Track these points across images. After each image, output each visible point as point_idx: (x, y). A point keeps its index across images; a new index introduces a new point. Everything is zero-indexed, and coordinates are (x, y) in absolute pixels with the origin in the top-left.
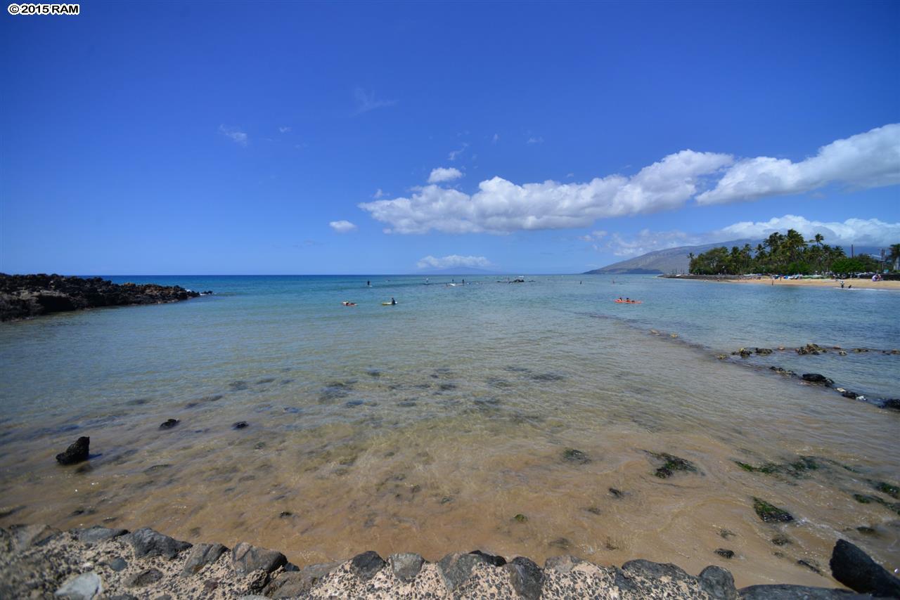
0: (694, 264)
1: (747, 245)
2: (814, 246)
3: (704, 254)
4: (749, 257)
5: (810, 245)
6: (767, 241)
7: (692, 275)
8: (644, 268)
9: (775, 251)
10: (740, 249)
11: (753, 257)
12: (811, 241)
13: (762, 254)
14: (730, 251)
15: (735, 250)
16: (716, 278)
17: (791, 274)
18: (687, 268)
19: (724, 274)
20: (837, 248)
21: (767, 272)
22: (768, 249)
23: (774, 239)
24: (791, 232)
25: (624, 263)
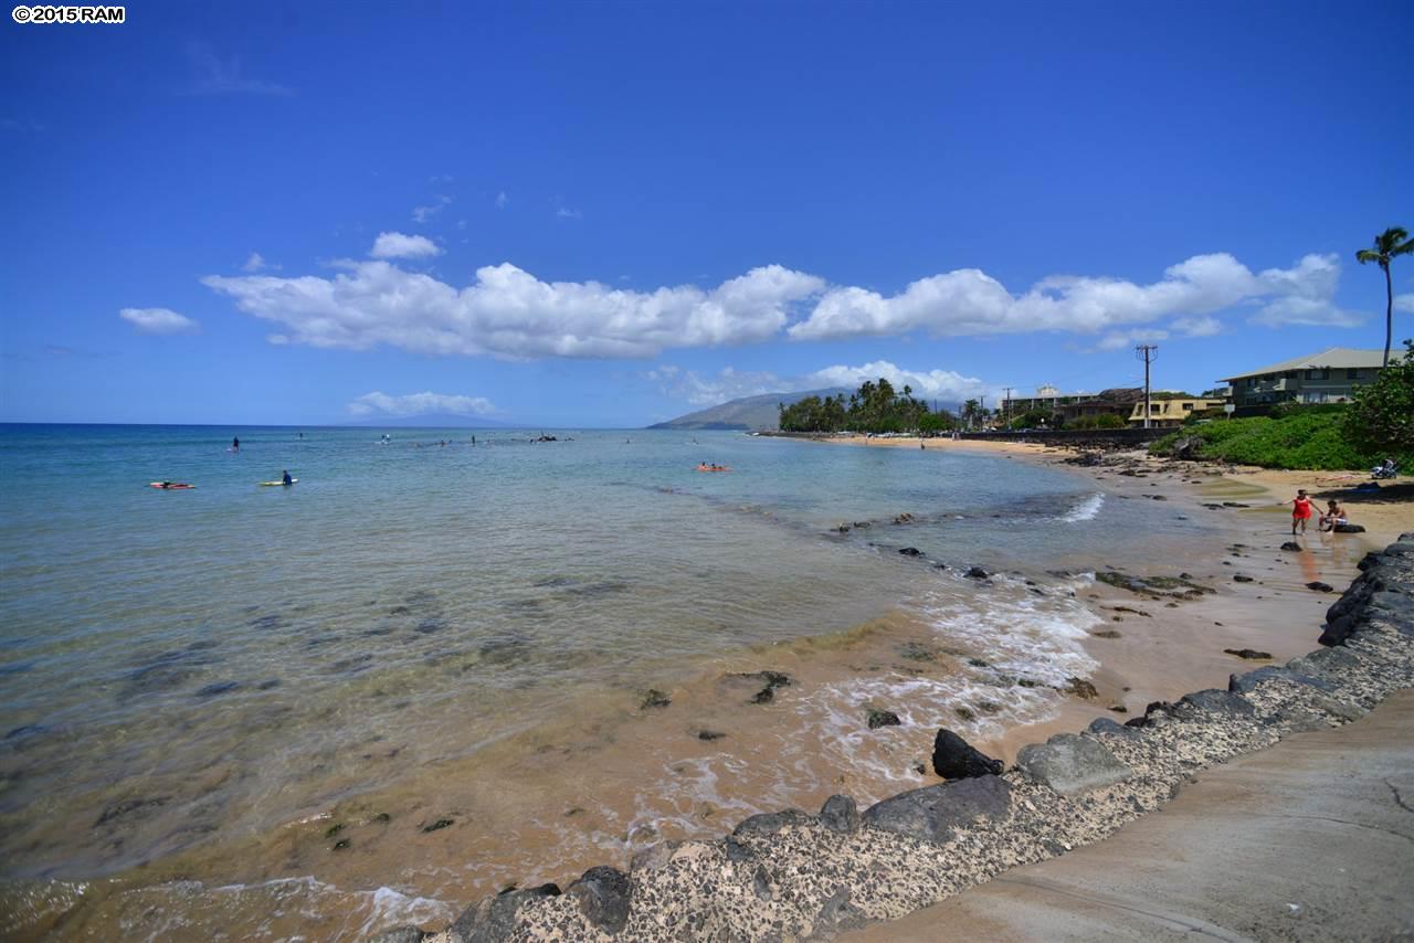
0: (785, 417)
1: (840, 395)
2: (903, 399)
3: (796, 404)
4: (843, 410)
5: (900, 397)
6: (860, 391)
7: (783, 431)
8: (726, 422)
9: (867, 403)
10: (834, 399)
11: (847, 410)
12: (900, 393)
13: (855, 406)
14: (823, 402)
15: (828, 399)
16: (809, 437)
17: (883, 432)
18: (777, 422)
19: (817, 431)
20: (923, 403)
21: (862, 430)
22: (861, 401)
23: (866, 389)
24: (882, 380)
25: (700, 413)
